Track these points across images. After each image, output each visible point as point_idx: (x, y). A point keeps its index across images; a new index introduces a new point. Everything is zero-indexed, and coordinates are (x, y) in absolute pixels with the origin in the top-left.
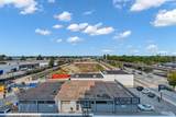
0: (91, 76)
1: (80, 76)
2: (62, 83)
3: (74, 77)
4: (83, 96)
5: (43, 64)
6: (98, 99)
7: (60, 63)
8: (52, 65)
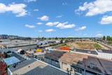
0: (86, 52)
1: (77, 50)
2: (65, 52)
3: (73, 50)
4: (76, 64)
5: (57, 42)
6: (88, 69)
7: (66, 41)
8: (62, 42)
